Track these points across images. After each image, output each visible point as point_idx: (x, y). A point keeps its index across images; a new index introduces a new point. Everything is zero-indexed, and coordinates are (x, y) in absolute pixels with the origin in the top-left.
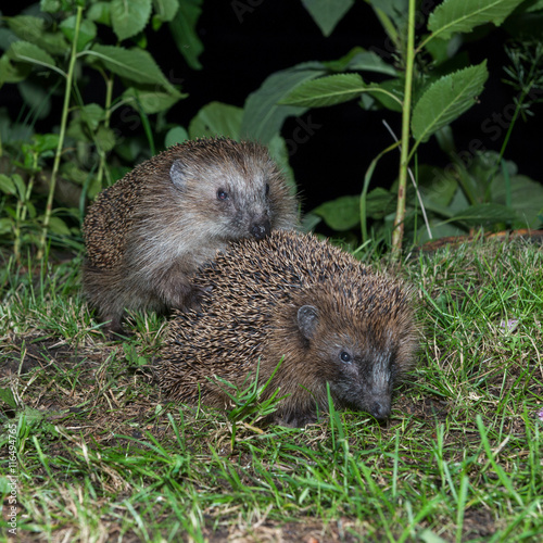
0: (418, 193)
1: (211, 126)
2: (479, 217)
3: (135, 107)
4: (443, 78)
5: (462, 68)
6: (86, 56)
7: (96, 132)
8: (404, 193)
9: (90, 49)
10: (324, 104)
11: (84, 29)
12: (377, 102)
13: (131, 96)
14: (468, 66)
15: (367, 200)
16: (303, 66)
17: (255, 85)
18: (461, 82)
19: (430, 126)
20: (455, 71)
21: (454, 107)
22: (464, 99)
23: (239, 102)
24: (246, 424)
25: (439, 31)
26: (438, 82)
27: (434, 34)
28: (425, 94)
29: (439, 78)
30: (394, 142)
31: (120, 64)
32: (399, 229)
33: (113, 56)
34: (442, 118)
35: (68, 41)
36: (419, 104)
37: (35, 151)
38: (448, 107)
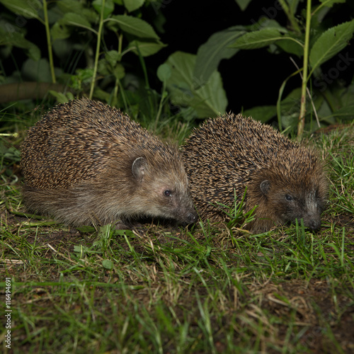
0: (312, 103)
1: (176, 66)
2: (347, 114)
3: (136, 53)
4: (329, 29)
5: (341, 23)
6: (108, 22)
7: (115, 67)
8: (305, 100)
9: (111, 17)
10: (255, 47)
11: (107, 6)
12: (279, 48)
13: (133, 46)
14: (345, 22)
15: (281, 105)
16: (233, 28)
17: (204, 40)
18: (340, 32)
19: (321, 59)
20: (336, 25)
21: (335, 47)
22: (341, 43)
23: (194, 51)
24: (238, 229)
25: (326, 2)
26: (326, 32)
27: (323, 4)
28: (319, 40)
29: (327, 29)
30: (296, 70)
31: (129, 26)
32: (302, 121)
33: (125, 21)
34: (328, 54)
35: (98, 13)
36: (315, 46)
37: (79, 79)
38: (332, 47)
